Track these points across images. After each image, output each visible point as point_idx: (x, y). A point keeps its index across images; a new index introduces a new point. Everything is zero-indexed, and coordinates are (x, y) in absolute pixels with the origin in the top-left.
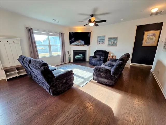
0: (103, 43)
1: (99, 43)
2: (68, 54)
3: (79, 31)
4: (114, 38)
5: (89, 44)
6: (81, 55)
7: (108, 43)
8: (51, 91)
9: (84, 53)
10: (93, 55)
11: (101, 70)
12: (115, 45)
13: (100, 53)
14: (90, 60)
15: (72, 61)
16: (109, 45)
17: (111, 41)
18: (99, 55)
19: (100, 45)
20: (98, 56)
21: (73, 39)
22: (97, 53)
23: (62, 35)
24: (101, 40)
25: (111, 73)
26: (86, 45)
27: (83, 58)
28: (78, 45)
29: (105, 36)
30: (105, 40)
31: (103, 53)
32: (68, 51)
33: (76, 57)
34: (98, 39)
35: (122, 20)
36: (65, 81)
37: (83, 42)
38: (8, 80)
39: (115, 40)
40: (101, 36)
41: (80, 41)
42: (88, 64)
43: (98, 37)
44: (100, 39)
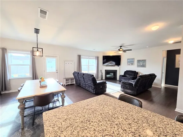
0: (132, 64)
1: (129, 65)
2: (101, 72)
3: (111, 55)
4: (143, 60)
5: (120, 65)
6: (112, 74)
7: (137, 64)
8: (94, 91)
9: (115, 72)
10: (123, 74)
11: (126, 83)
12: (144, 66)
13: (129, 73)
14: (120, 78)
15: (104, 78)
16: (138, 66)
17: (140, 63)
18: (128, 74)
19: (129, 66)
20: (128, 76)
21: (105, 60)
22: (127, 72)
23: (98, 58)
24: (131, 62)
25: (133, 85)
26: (117, 66)
27: (114, 77)
28: (110, 66)
29: (134, 59)
30: (134, 61)
31: (132, 73)
32: (101, 70)
33: (108, 76)
34: (128, 61)
35: (147, 47)
36: (101, 87)
37: (114, 63)
38: (66, 85)
39: (143, 62)
40: (130, 59)
41: (111, 62)
42: (118, 82)
43: (128, 59)
44: (129, 61)
